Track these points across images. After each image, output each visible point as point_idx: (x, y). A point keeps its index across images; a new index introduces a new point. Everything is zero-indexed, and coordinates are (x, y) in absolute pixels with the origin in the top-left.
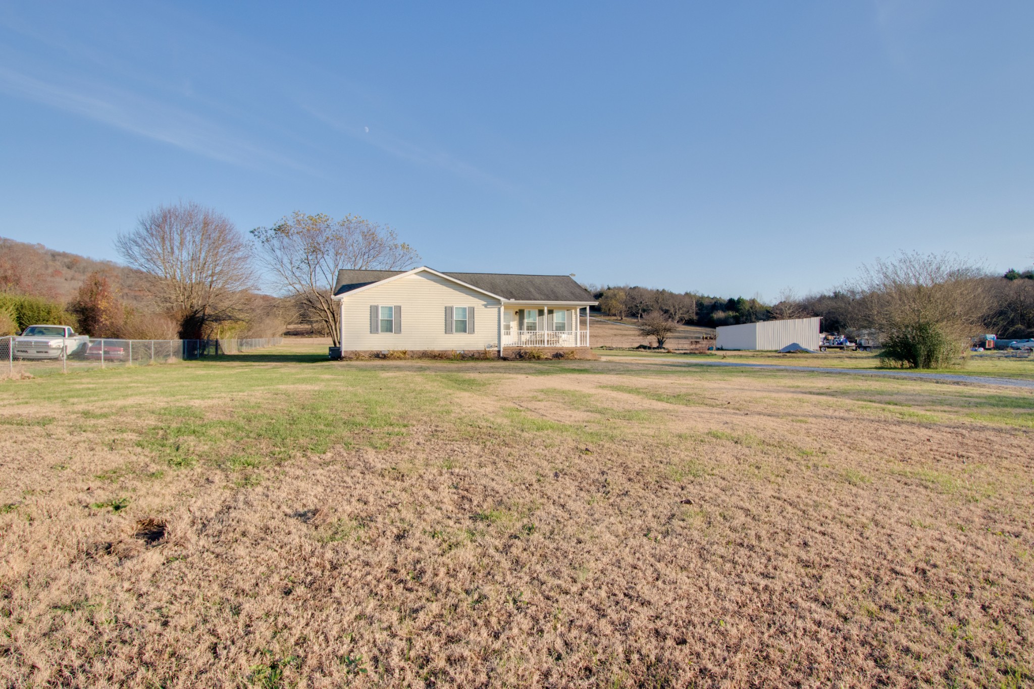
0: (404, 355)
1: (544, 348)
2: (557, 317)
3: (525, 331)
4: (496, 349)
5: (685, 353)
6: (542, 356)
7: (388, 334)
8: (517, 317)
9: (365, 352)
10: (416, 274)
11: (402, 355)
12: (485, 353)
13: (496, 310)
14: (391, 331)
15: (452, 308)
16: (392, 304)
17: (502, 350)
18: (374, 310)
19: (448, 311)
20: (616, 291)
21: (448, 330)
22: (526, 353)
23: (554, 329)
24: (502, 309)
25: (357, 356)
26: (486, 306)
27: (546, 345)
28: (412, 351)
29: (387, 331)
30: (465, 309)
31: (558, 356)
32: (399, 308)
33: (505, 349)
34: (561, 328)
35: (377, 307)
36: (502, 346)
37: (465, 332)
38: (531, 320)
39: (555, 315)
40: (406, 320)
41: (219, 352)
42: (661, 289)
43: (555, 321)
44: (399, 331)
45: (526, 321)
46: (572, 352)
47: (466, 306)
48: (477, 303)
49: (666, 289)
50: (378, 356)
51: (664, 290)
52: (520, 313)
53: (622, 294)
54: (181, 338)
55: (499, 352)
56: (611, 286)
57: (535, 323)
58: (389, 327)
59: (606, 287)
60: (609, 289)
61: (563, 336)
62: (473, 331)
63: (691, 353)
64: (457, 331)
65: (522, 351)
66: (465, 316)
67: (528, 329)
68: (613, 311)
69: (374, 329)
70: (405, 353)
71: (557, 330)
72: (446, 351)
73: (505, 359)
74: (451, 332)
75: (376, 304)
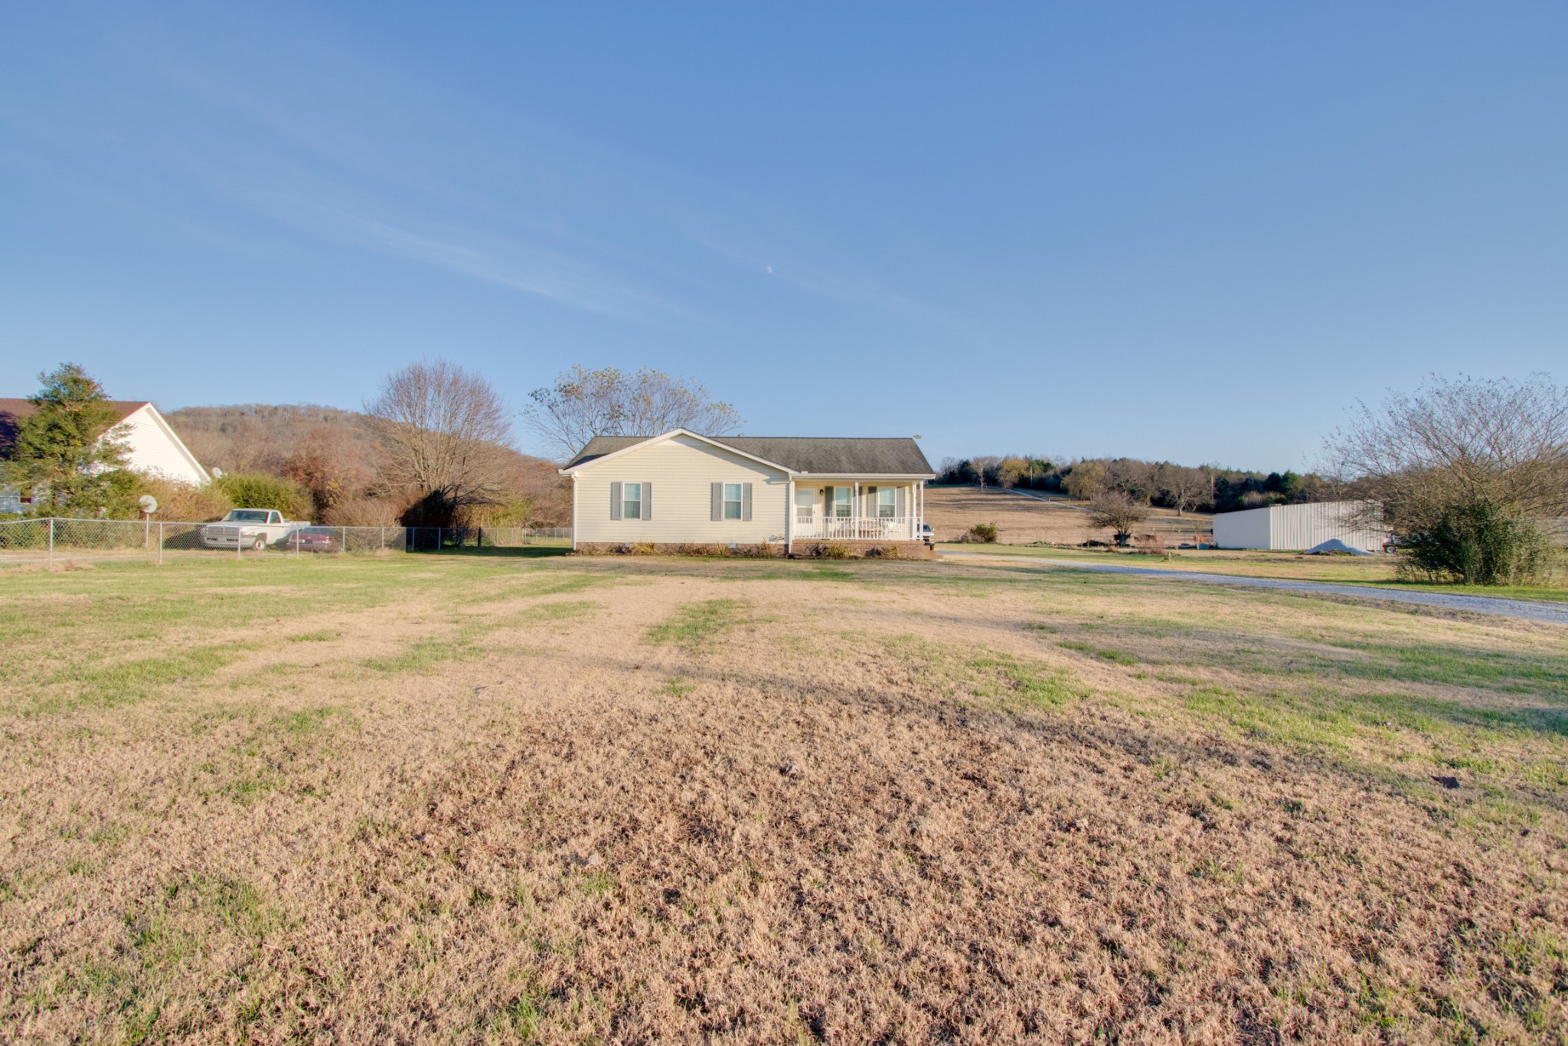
0: (651, 549)
1: (854, 542)
2: (882, 498)
3: (835, 517)
4: (783, 542)
5: (1131, 553)
6: (846, 554)
7: (634, 521)
8: (823, 498)
9: (603, 544)
10: (673, 438)
11: (649, 550)
12: (765, 547)
13: (784, 487)
14: (638, 517)
15: (720, 485)
16: (640, 480)
17: (791, 544)
18: (616, 488)
19: (716, 489)
20: (1090, 466)
21: (715, 516)
22: (825, 549)
23: (878, 514)
24: (792, 485)
25: (592, 550)
26: (768, 482)
27: (857, 538)
28: (666, 544)
29: (633, 517)
30: (738, 486)
31: (874, 554)
32: (648, 486)
33: (795, 543)
34: (888, 513)
35: (619, 485)
36: (792, 537)
37: (739, 517)
38: (843, 502)
39: (879, 494)
40: (658, 502)
41: (483, 544)
42: (1162, 461)
43: (879, 503)
44: (648, 517)
45: (835, 503)
46: (895, 549)
47: (741, 482)
48: (756, 478)
49: (1170, 461)
50: (620, 550)
51: (1166, 463)
52: (828, 492)
53: (1100, 469)
54: (403, 525)
55: (787, 546)
56: (1088, 458)
57: (849, 507)
58: (634, 511)
59: (1079, 460)
60: (1084, 461)
61: (891, 525)
62: (749, 517)
63: (1140, 553)
64: (727, 517)
65: (821, 546)
66: (738, 496)
67: (838, 515)
68: (1086, 493)
69: (615, 515)
70: (652, 546)
71: (881, 515)
72: (708, 545)
73: (791, 557)
74: (719, 518)
75: (618, 480)
